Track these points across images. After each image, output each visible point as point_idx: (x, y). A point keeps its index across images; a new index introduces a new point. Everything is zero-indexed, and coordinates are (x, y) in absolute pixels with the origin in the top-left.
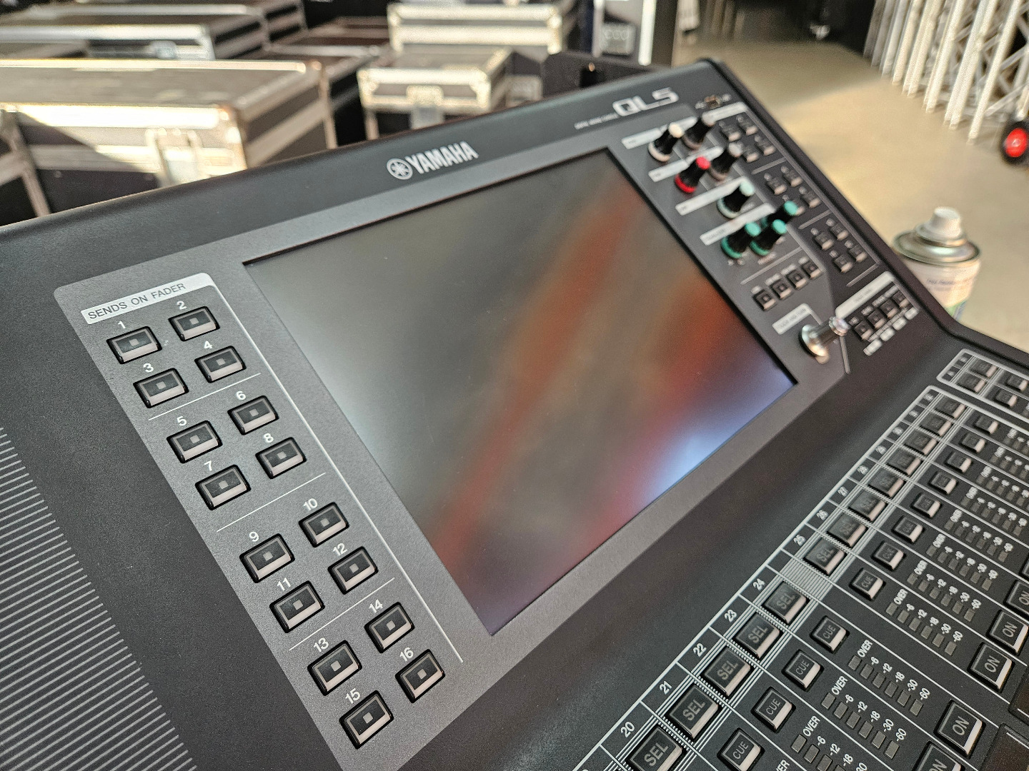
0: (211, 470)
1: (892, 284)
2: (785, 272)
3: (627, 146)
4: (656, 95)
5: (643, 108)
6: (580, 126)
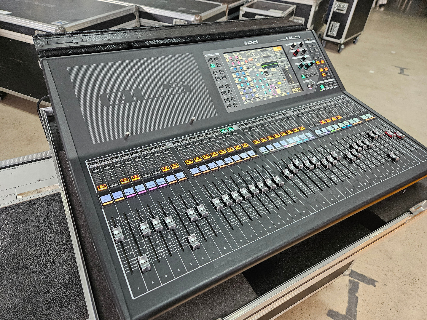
0: (217, 76)
1: (334, 81)
2: (309, 73)
3: (286, 45)
4: (296, 37)
5: (292, 38)
6: (278, 40)
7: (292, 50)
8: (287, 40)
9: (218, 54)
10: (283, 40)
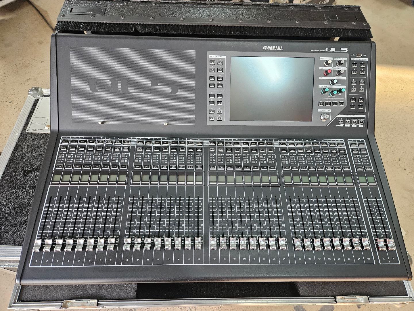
0: (212, 83)
1: (364, 118)
2: (333, 101)
3: (321, 58)
4: (342, 49)
5: (334, 51)
6: (312, 51)
7: (325, 66)
8: (326, 52)
9: (224, 57)
10: (320, 51)
